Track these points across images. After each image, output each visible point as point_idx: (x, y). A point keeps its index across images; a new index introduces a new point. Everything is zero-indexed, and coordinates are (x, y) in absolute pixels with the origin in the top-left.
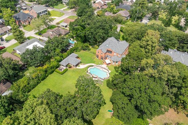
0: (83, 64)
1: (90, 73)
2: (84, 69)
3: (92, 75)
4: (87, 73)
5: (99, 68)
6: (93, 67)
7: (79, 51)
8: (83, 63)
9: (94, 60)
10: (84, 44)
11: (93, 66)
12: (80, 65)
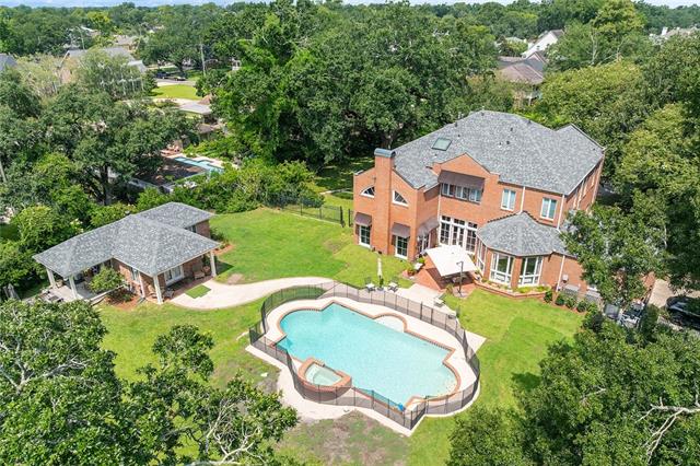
0: (237, 276)
1: (277, 349)
2: (232, 311)
3: (290, 365)
4: (250, 349)
5: (374, 310)
6: (320, 303)
7: (241, 210)
8: (240, 270)
9: (338, 256)
10: (282, 168)
11: (317, 293)
12: (208, 284)
